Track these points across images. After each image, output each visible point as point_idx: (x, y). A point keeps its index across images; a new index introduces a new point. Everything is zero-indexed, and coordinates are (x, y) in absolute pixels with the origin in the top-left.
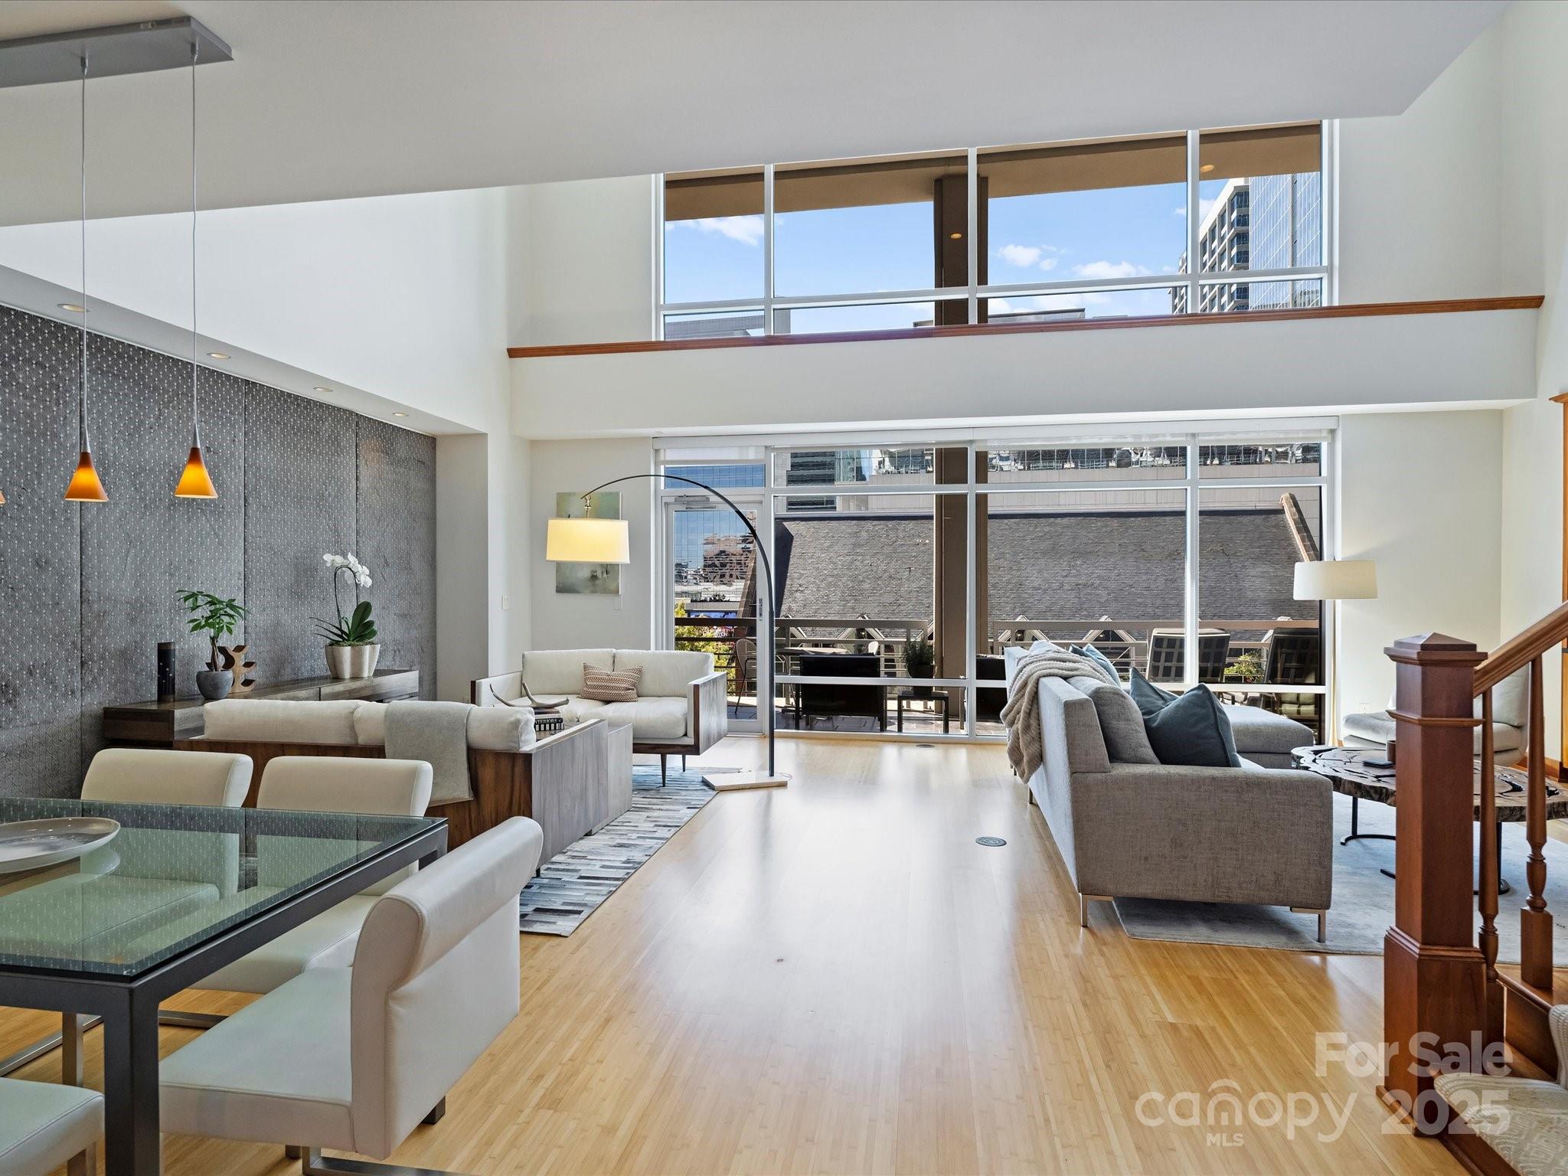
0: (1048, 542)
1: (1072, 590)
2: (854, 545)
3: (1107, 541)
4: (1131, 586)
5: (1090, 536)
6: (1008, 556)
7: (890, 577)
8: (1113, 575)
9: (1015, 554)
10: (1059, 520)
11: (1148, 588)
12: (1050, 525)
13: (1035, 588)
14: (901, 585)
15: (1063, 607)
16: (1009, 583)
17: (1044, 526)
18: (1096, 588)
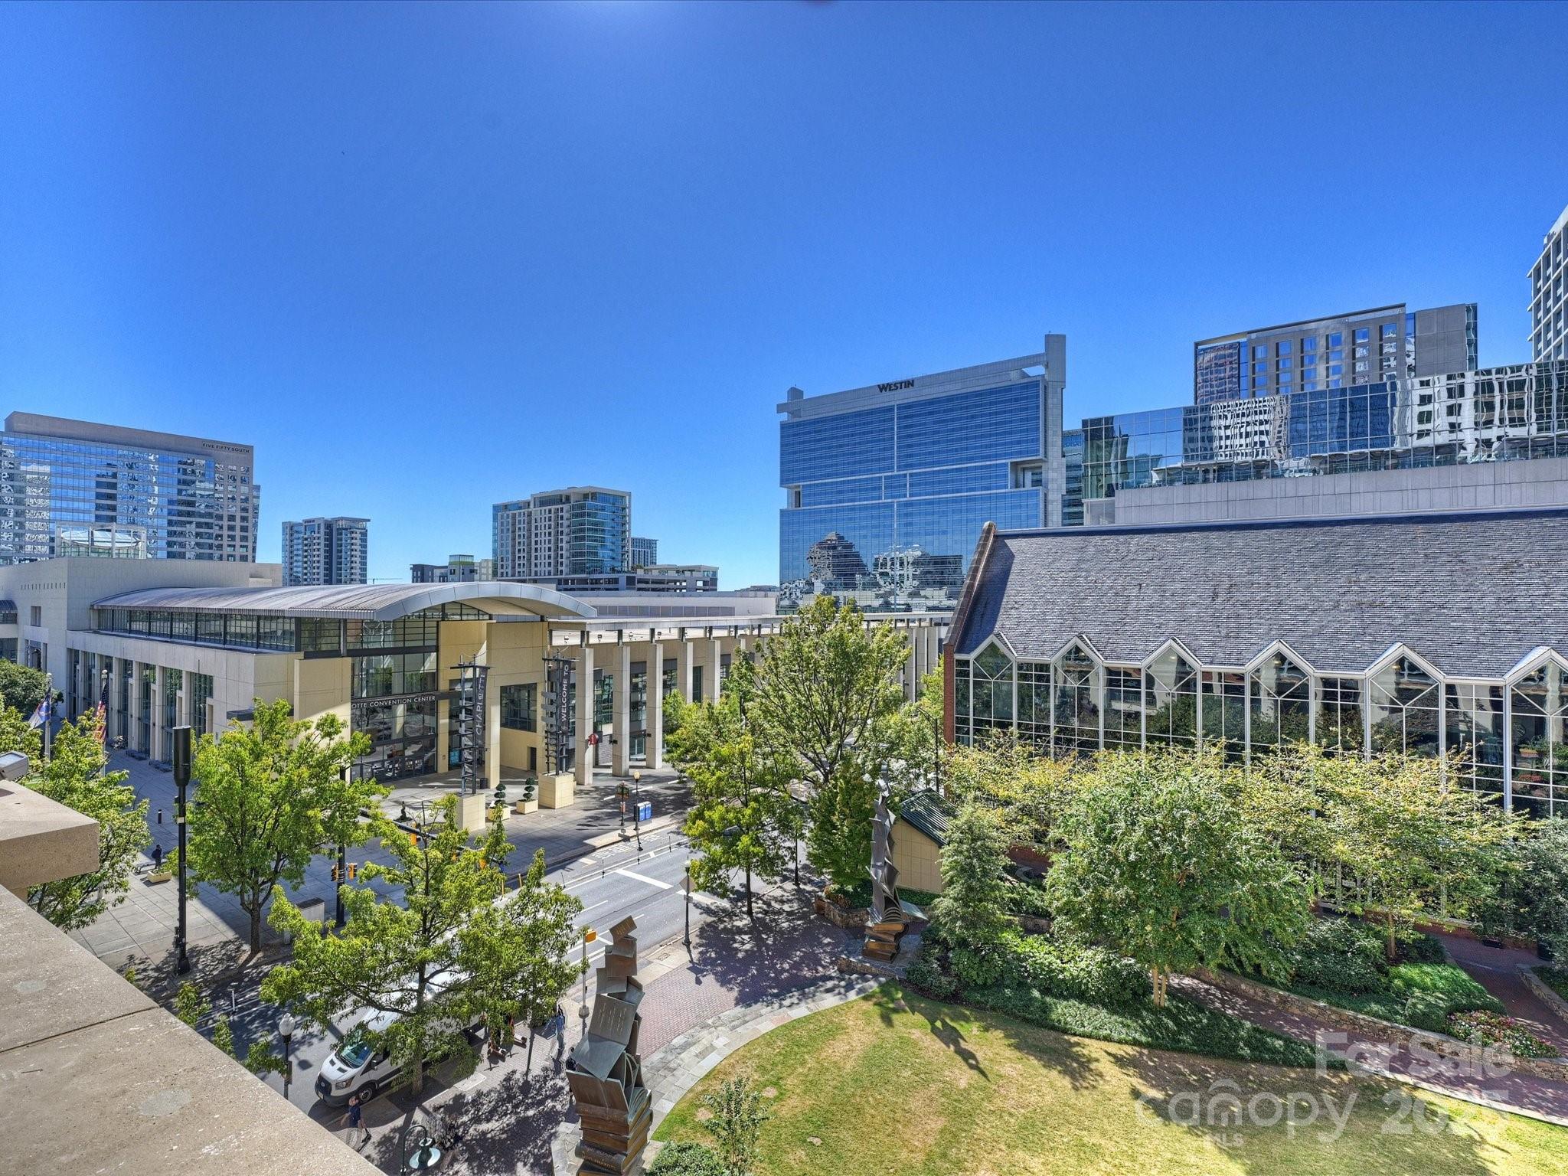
0: (1320, 554)
1: (1352, 610)
2: (1079, 560)
3: (1407, 550)
4: (1442, 606)
5: (1383, 545)
6: (1264, 570)
7: (1117, 594)
8: (1414, 593)
9: (1275, 568)
10: (1337, 529)
11: (1468, 609)
12: (1324, 534)
13: (1298, 608)
14: (1128, 603)
15: (1337, 631)
16: (1264, 600)
17: (1317, 535)
18: (1389, 608)
